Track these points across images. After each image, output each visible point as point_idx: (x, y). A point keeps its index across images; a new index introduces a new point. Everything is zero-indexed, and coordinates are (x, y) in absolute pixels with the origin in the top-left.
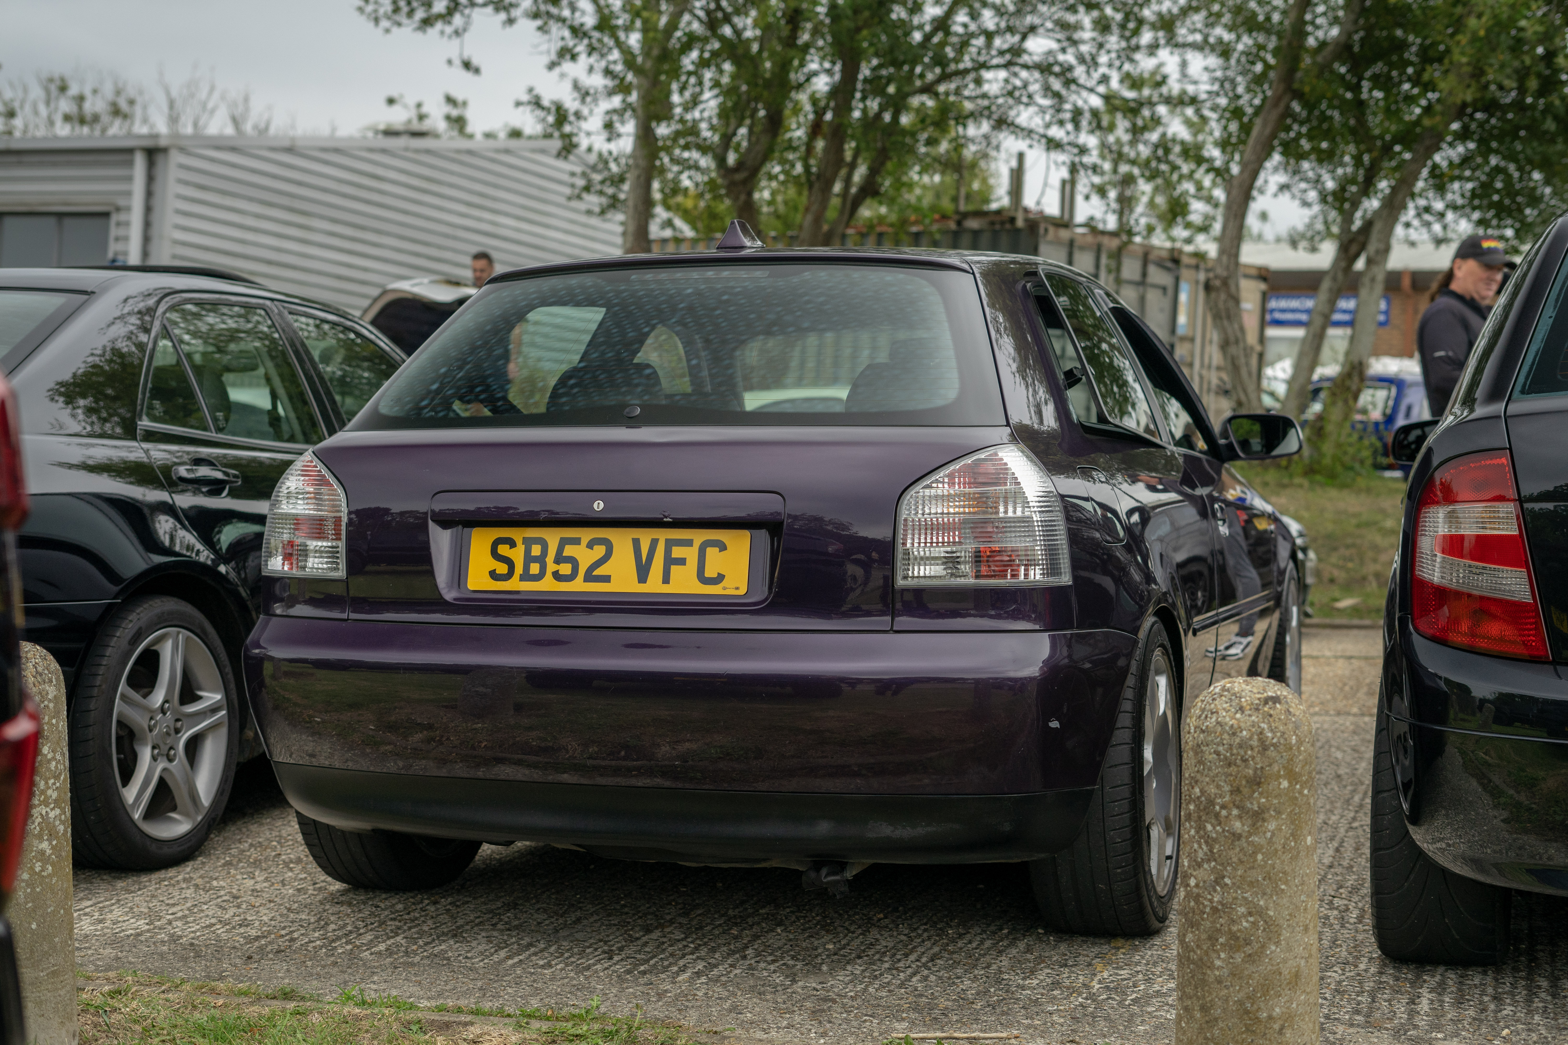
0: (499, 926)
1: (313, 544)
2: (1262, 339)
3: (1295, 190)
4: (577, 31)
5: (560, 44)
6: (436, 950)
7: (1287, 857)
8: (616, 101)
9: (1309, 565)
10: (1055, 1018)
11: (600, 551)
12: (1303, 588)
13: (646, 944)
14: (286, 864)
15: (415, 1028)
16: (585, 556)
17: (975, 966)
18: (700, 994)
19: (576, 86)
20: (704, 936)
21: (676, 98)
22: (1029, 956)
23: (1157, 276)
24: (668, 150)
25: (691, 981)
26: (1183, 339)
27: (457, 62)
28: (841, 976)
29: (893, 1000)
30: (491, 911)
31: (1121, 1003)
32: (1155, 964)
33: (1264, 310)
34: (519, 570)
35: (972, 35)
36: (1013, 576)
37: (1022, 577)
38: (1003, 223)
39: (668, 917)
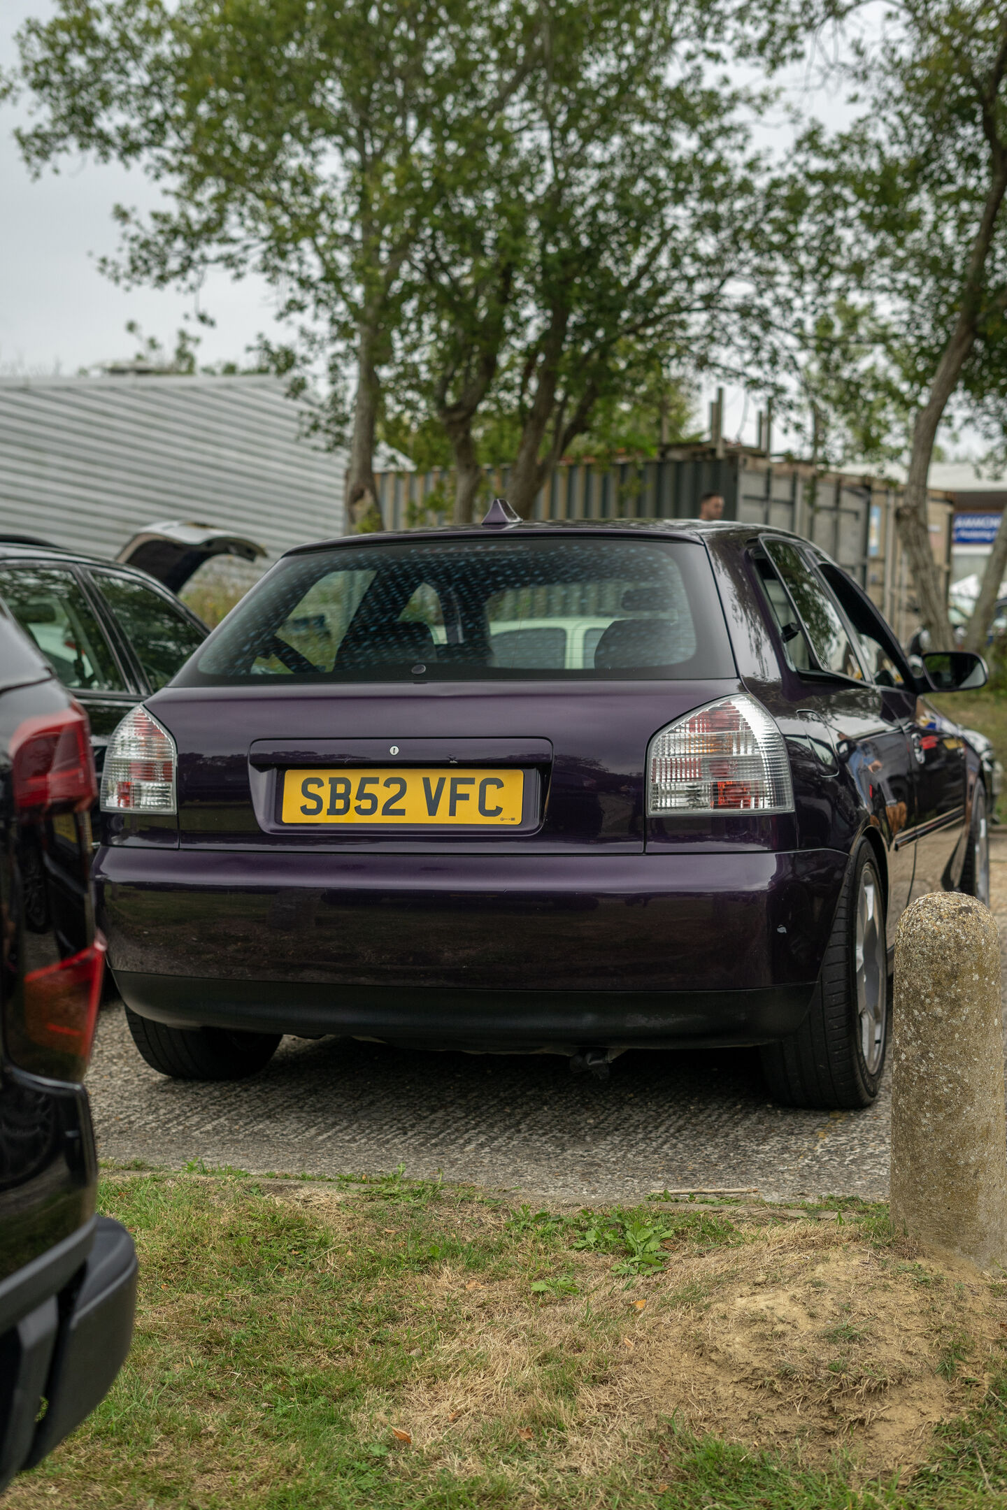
0: (306, 1108)
1: (147, 785)
2: (949, 558)
3: (979, 423)
4: (305, 283)
5: (288, 296)
6: (256, 1129)
7: (978, 1036)
8: (340, 346)
9: (996, 776)
10: (786, 1176)
11: (395, 788)
12: (990, 798)
13: (433, 1122)
14: (110, 1059)
15: (254, 1191)
16: (383, 793)
17: (715, 1136)
18: (486, 1161)
19: (303, 332)
20: (482, 1114)
21: (398, 344)
22: (761, 1127)
23: (849, 501)
24: (392, 391)
25: (477, 1150)
26: (875, 560)
27: (193, 316)
28: (603, 1144)
29: (648, 1164)
30: (296, 1096)
31: (841, 1163)
32: (868, 1131)
33: (950, 529)
34: (326, 805)
35: (674, 281)
36: (745, 806)
37: (753, 806)
38: (704, 454)
39: (449, 1099)
